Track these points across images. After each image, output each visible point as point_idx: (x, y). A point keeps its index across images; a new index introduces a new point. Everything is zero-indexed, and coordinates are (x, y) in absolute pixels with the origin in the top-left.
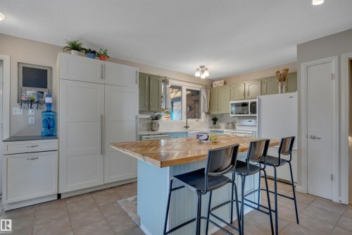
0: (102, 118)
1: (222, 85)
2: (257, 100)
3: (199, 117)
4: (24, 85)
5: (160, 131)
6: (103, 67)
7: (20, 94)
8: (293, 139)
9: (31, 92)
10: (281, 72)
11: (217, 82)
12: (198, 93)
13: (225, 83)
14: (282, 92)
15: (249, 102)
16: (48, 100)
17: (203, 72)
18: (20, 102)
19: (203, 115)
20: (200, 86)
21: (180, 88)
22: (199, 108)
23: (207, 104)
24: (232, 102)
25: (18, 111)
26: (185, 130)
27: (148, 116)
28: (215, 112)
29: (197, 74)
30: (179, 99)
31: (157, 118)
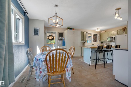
0: (74, 42)
1: (105, 32)
2: (115, 36)
3: (97, 42)
4: (59, 36)
5: (86, 45)
6: (74, 32)
7: (59, 38)
8: (120, 46)
9: (60, 38)
10: (124, 28)
11: (103, 31)
12: (96, 35)
13: (106, 32)
14: (124, 34)
15: (113, 37)
16: (63, 39)
17: (98, 29)
18: (59, 39)
19: (98, 41)
20: (97, 33)
21: (91, 34)
22: (97, 39)
23: (99, 38)
24: (108, 37)
25: (58, 41)
26: (92, 45)
27: (83, 42)
28: (102, 40)
29: (96, 30)
30: (91, 37)
31: (85, 42)
